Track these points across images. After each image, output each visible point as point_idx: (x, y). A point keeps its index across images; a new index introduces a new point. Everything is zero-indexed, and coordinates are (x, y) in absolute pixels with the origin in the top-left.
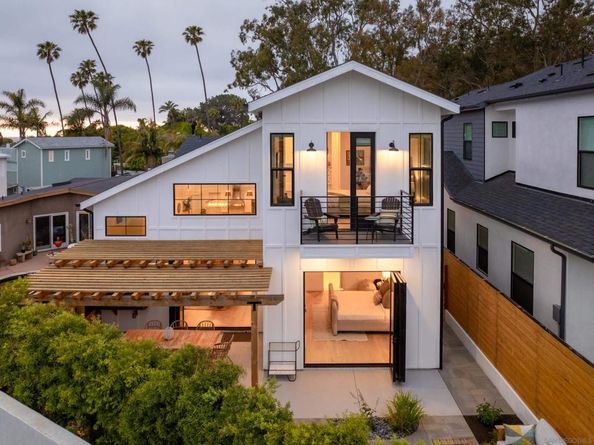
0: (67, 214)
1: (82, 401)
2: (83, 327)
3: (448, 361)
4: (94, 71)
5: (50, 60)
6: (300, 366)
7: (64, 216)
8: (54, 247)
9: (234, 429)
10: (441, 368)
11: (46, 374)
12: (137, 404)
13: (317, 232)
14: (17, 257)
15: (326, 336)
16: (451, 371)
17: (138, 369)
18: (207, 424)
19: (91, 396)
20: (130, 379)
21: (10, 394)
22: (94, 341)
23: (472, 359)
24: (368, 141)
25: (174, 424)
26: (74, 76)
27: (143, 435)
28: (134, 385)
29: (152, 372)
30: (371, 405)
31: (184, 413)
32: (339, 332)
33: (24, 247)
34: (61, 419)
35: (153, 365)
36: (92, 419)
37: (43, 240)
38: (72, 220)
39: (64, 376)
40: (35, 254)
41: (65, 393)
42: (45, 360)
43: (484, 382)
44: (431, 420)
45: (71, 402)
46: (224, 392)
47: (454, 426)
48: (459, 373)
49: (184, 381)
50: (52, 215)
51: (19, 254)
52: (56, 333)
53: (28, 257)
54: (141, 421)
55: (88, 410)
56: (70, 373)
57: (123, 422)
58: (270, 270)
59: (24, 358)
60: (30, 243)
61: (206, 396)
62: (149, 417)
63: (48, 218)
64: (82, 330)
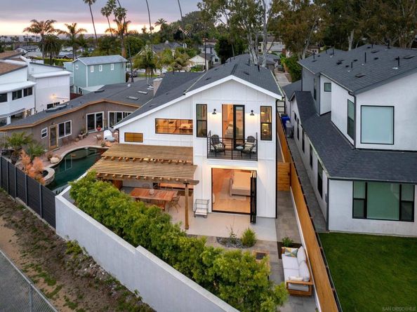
0: (103, 112)
1: (118, 223)
2: (118, 194)
3: (281, 214)
4: (115, 6)
5: (90, 4)
6: (210, 211)
7: (101, 114)
8: (96, 130)
9: (165, 237)
10: (276, 218)
11: (105, 212)
12: (137, 226)
13: (215, 153)
14: (78, 137)
15: (226, 196)
16: (281, 220)
17: (137, 214)
18: (158, 235)
19: (122, 222)
20: (134, 217)
21: (93, 217)
22: (122, 202)
23: (294, 215)
24: (242, 108)
25: (148, 234)
26: (103, 10)
27: (139, 236)
28: (136, 219)
29: (142, 215)
30: (234, 233)
31: (151, 231)
32: (233, 195)
33: (82, 132)
34: (111, 228)
35: (142, 212)
36: (122, 230)
37: (91, 126)
38: (106, 116)
39: (112, 214)
40: (87, 135)
41: (113, 220)
42: (106, 206)
43: (295, 227)
44: (261, 242)
45: (115, 223)
46: (164, 225)
47: (271, 246)
48: (284, 221)
49: (152, 220)
50: (96, 113)
51: (80, 136)
52: (109, 196)
53: (84, 137)
54: (138, 232)
55: (121, 226)
56: (115, 213)
57: (132, 231)
58: (196, 166)
59: (98, 205)
60: (85, 129)
61: (158, 225)
62: (140, 231)
63: (93, 115)
64: (117, 195)
